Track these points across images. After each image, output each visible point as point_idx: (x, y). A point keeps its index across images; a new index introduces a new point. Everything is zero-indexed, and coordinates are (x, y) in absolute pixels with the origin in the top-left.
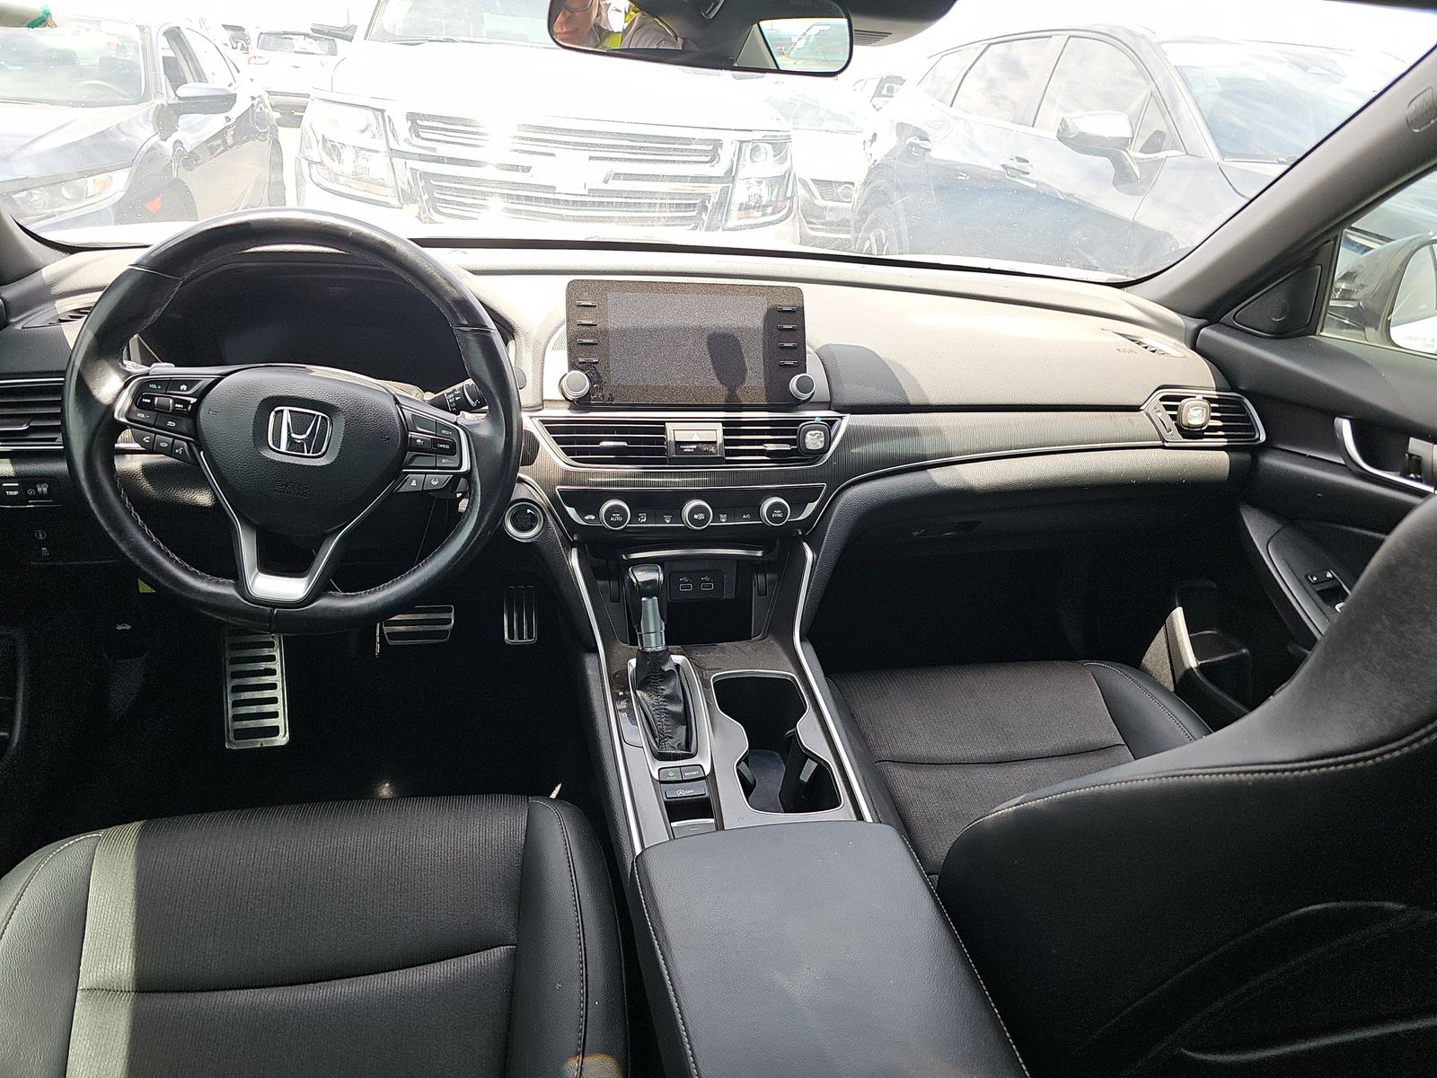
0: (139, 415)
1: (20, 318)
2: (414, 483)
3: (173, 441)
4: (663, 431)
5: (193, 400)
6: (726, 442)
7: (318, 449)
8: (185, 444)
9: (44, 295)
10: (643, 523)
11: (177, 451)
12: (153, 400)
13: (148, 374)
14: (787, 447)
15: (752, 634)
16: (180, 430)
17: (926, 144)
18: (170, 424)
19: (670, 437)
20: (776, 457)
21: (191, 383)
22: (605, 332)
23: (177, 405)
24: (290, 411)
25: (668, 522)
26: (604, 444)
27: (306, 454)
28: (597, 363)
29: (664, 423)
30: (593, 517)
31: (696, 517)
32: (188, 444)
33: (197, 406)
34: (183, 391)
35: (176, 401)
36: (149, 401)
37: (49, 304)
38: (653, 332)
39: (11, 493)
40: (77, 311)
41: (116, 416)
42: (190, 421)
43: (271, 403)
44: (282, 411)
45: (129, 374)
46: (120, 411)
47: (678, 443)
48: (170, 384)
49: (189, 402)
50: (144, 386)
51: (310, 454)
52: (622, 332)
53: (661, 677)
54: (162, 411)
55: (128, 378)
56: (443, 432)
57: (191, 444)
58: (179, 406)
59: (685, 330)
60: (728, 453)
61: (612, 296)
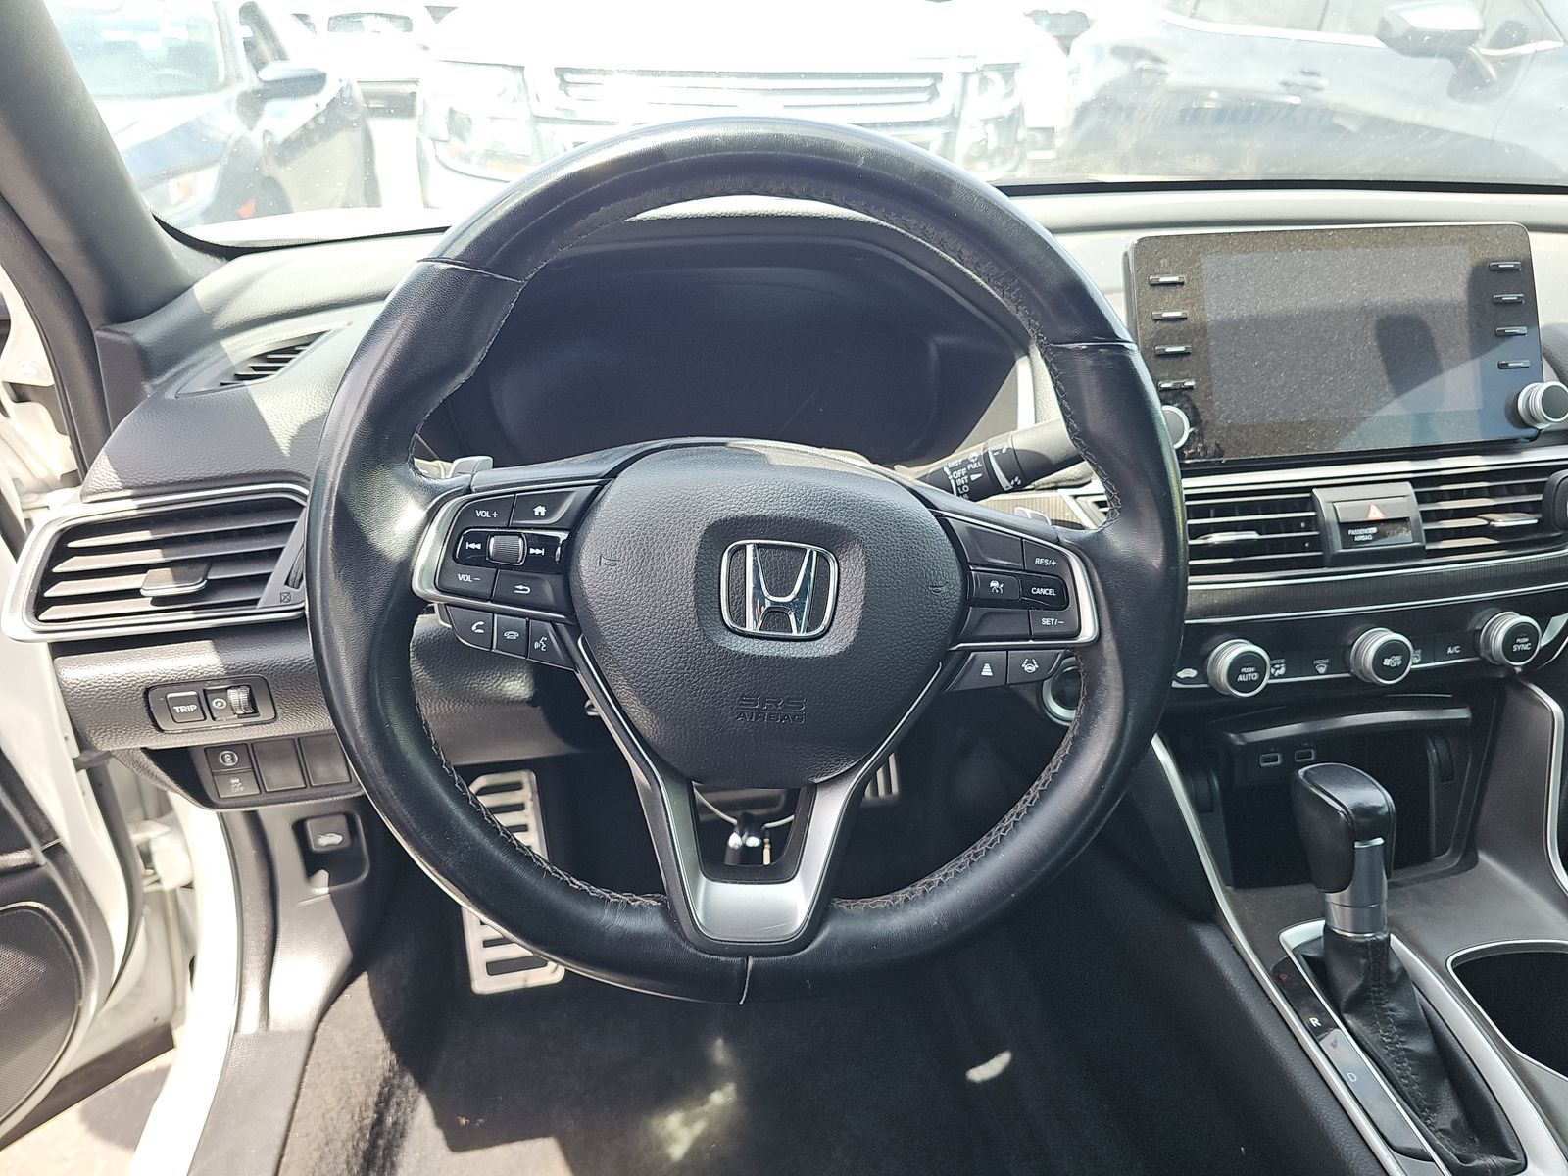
0: (461, 578)
1: (168, 375)
2: (987, 671)
3: (528, 623)
4: (1310, 503)
5: (563, 536)
6: (1427, 516)
7: (814, 620)
8: (548, 626)
9: (202, 333)
10: (1280, 677)
11: (537, 645)
12: (485, 546)
13: (469, 491)
14: (1530, 520)
15: (1433, 849)
16: (539, 601)
17: (1162, 67)
18: (522, 589)
19: (1327, 514)
20: (1511, 539)
21: (552, 501)
22: (1202, 330)
23: (532, 551)
24: (758, 546)
25: (1322, 671)
26: (1216, 538)
27: (795, 633)
28: (1191, 388)
29: (1309, 489)
30: (1192, 673)
31: (1387, 662)
32: (555, 628)
33: (571, 547)
34: (540, 517)
35: (532, 541)
36: (479, 546)
37: (210, 348)
38: (1283, 323)
39: (183, 709)
40: (262, 357)
41: (416, 586)
42: (558, 580)
43: (724, 534)
44: (743, 547)
45: (433, 491)
46: (423, 570)
47: (1345, 526)
48: (514, 504)
49: (556, 539)
50: (465, 514)
51: (802, 634)
52: (1232, 327)
53: (1389, 985)
54: (502, 565)
55: (435, 500)
56: (1039, 561)
57: (560, 626)
58: (538, 551)
59: (1340, 313)
60: (1432, 536)
61: (1210, 263)
